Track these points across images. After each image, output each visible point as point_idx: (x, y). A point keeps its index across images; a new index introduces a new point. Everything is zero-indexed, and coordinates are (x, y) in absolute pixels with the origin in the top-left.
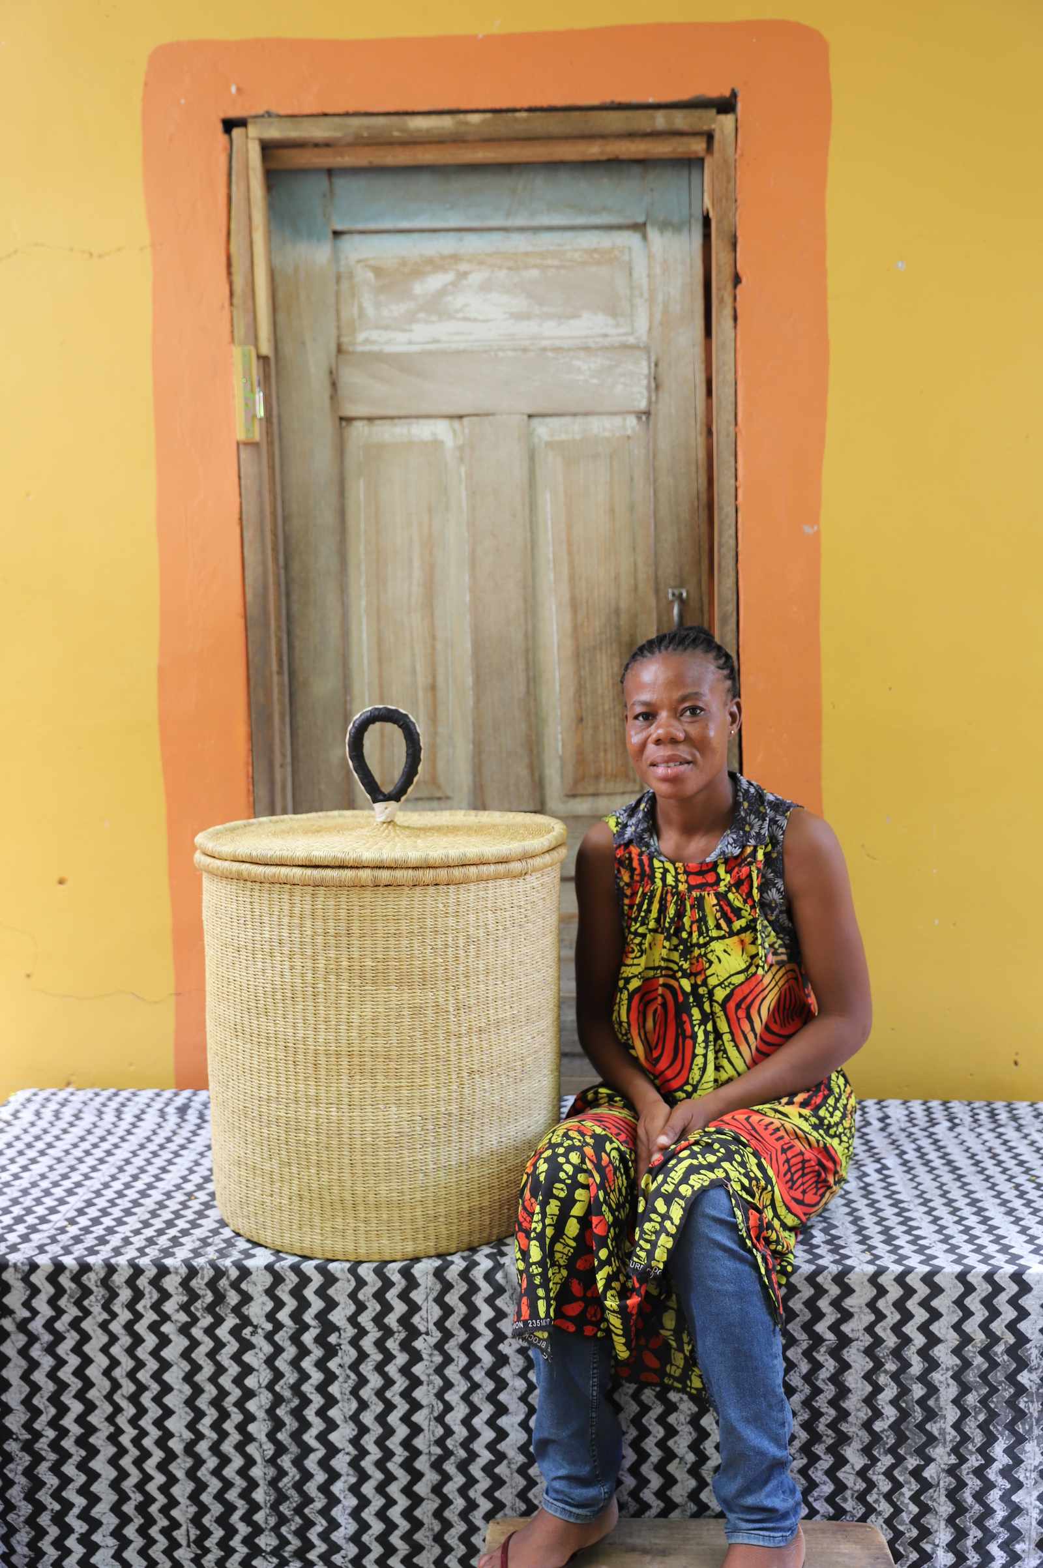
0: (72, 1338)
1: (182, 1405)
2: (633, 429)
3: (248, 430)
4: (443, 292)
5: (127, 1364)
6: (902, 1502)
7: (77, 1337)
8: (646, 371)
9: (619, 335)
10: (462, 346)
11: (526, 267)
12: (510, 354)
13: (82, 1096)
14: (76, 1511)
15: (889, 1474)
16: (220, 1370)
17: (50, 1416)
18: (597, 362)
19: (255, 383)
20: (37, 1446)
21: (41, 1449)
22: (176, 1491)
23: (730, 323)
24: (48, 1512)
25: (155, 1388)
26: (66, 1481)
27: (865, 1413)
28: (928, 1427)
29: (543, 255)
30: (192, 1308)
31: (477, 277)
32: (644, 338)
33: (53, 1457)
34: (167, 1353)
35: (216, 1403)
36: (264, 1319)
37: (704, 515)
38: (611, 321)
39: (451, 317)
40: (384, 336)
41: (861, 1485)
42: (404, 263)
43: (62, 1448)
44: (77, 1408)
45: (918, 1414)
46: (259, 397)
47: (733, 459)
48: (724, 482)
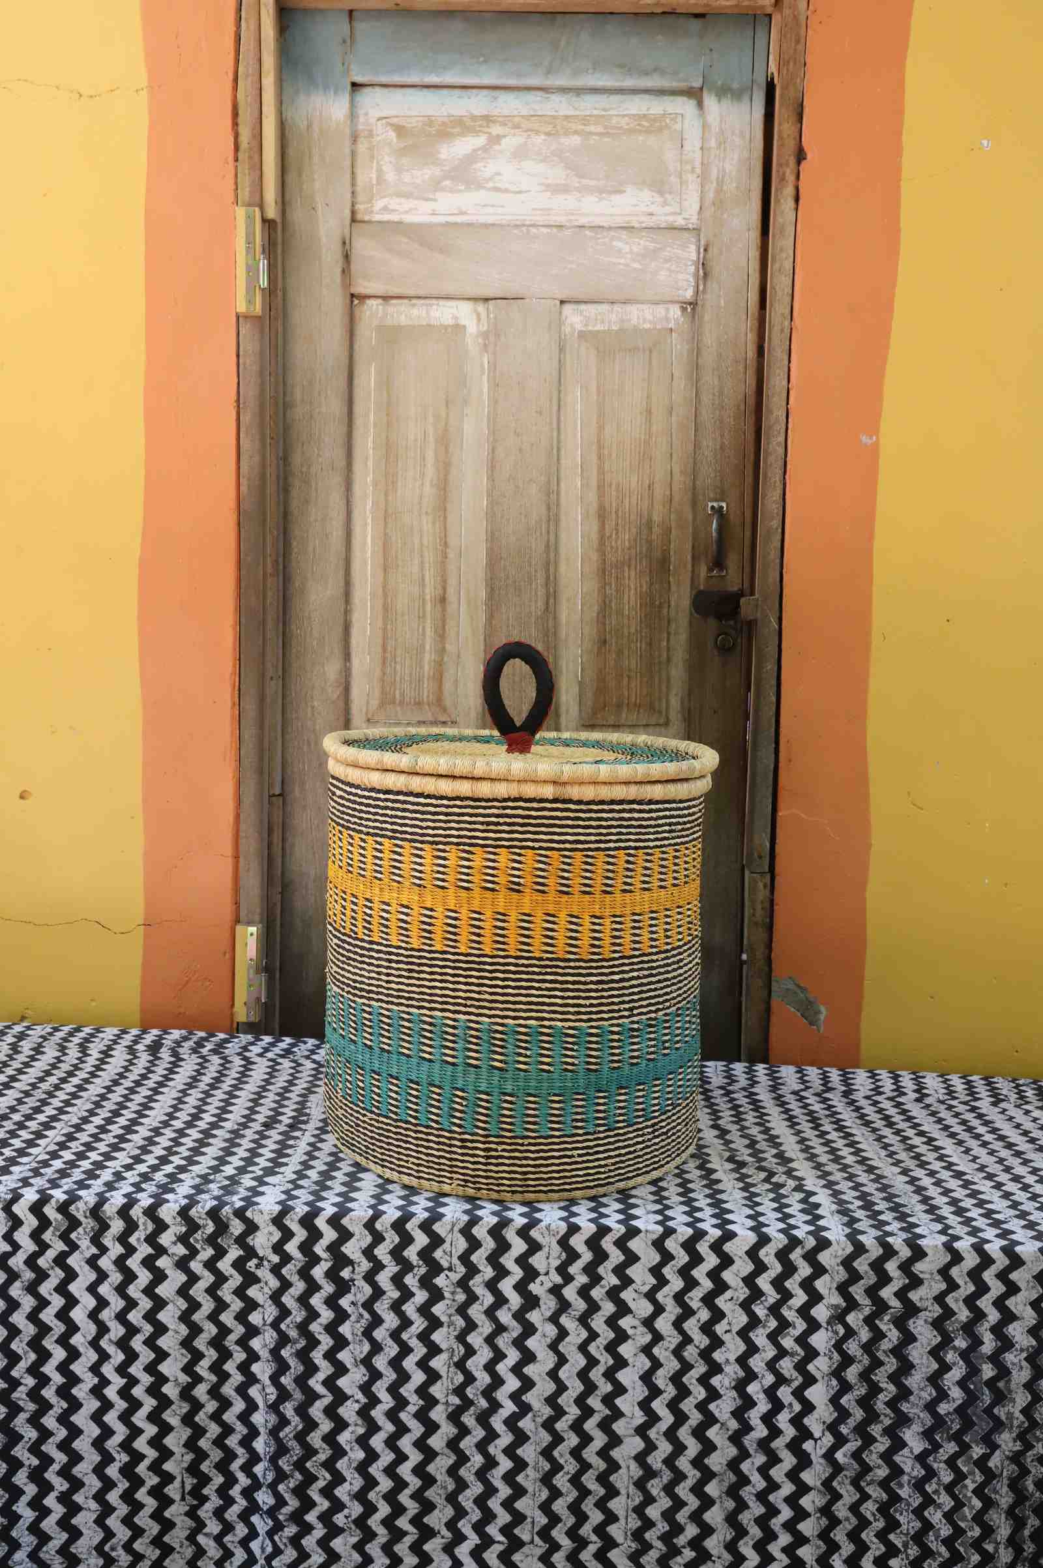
0: (57, 1275)
1: (178, 1347)
2: (676, 320)
3: (250, 302)
4: (471, 158)
5: (117, 1303)
6: (965, 1496)
7: (63, 1275)
8: (694, 256)
9: (666, 215)
10: (490, 220)
11: (567, 133)
12: (545, 230)
13: (39, 1031)
14: (56, 1467)
15: (951, 1462)
16: (221, 1306)
17: (29, 1363)
18: (641, 243)
19: (258, 249)
20: (15, 1395)
21: (19, 1399)
22: (170, 1441)
23: (791, 204)
24: (25, 1469)
25: (148, 1329)
26: (45, 1434)
27: (929, 1393)
28: (996, 1411)
29: (585, 120)
30: (191, 1240)
31: (511, 141)
32: (694, 219)
33: (31, 1407)
34: (162, 1290)
35: (217, 1343)
36: (270, 1250)
37: (751, 420)
38: (659, 199)
39: (480, 187)
40: (407, 204)
41: (919, 1472)
42: (430, 121)
43: (43, 1398)
44: (59, 1354)
45: (987, 1398)
46: (263, 264)
47: (786, 358)
48: (775, 382)
